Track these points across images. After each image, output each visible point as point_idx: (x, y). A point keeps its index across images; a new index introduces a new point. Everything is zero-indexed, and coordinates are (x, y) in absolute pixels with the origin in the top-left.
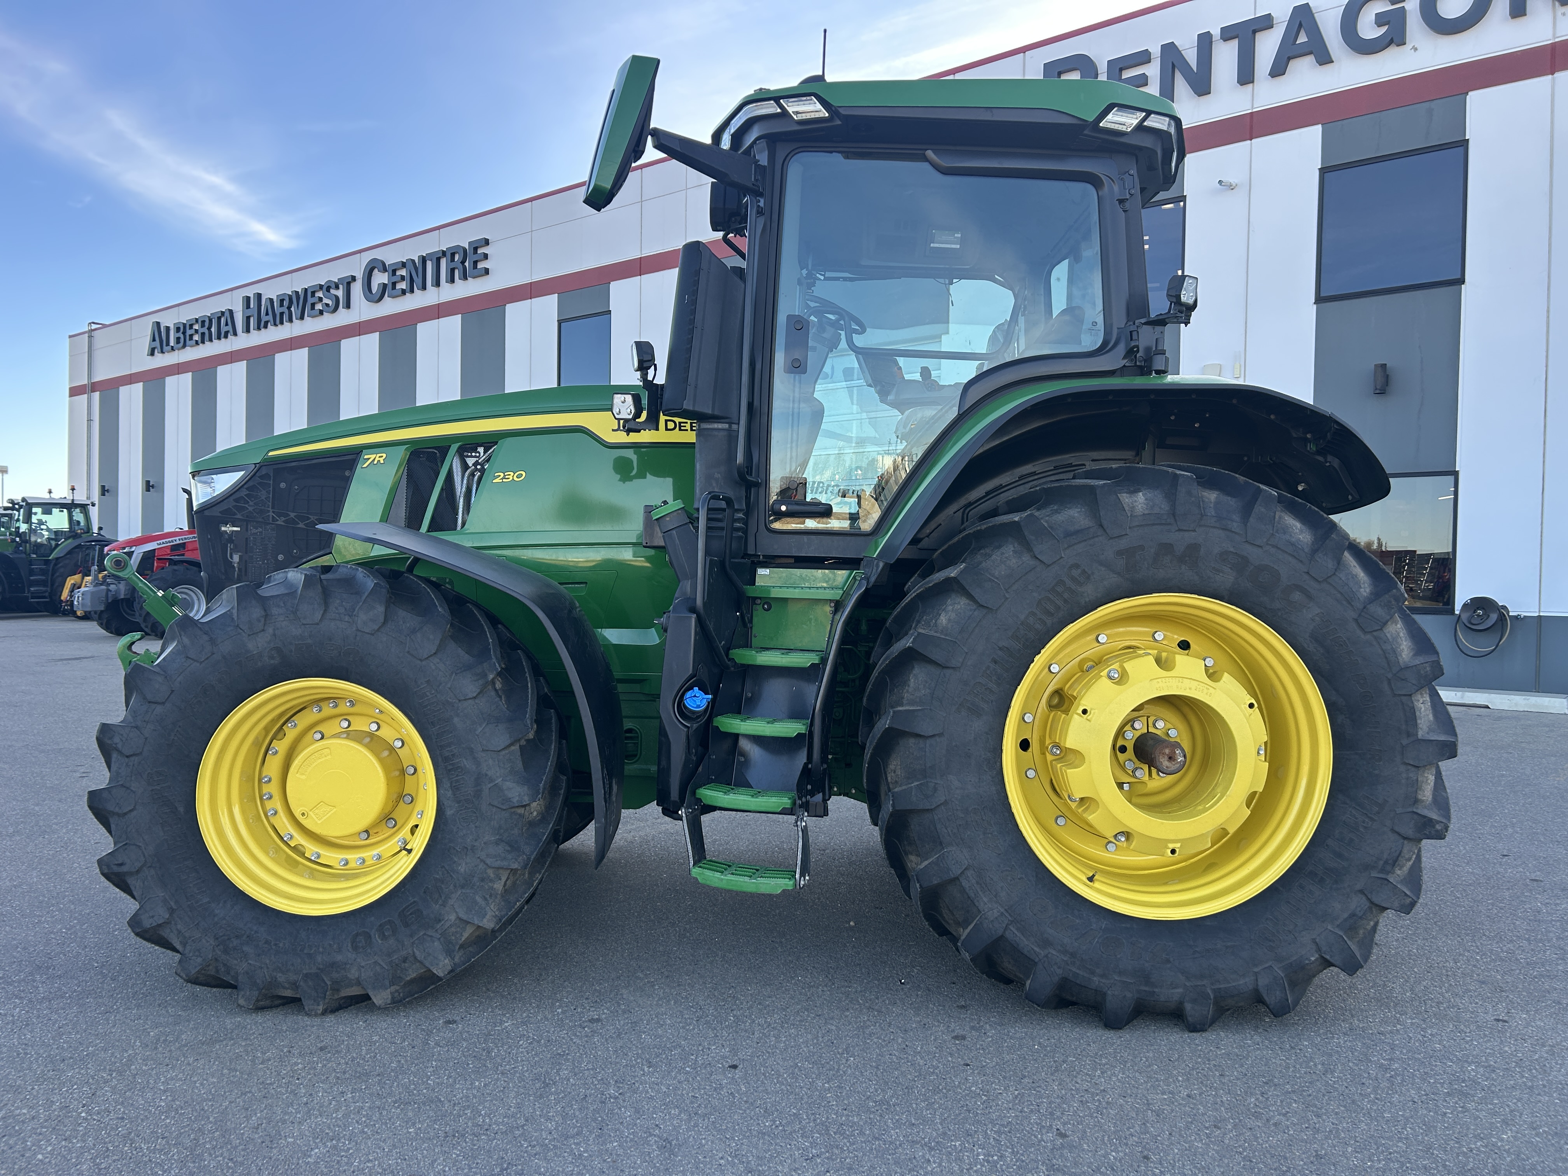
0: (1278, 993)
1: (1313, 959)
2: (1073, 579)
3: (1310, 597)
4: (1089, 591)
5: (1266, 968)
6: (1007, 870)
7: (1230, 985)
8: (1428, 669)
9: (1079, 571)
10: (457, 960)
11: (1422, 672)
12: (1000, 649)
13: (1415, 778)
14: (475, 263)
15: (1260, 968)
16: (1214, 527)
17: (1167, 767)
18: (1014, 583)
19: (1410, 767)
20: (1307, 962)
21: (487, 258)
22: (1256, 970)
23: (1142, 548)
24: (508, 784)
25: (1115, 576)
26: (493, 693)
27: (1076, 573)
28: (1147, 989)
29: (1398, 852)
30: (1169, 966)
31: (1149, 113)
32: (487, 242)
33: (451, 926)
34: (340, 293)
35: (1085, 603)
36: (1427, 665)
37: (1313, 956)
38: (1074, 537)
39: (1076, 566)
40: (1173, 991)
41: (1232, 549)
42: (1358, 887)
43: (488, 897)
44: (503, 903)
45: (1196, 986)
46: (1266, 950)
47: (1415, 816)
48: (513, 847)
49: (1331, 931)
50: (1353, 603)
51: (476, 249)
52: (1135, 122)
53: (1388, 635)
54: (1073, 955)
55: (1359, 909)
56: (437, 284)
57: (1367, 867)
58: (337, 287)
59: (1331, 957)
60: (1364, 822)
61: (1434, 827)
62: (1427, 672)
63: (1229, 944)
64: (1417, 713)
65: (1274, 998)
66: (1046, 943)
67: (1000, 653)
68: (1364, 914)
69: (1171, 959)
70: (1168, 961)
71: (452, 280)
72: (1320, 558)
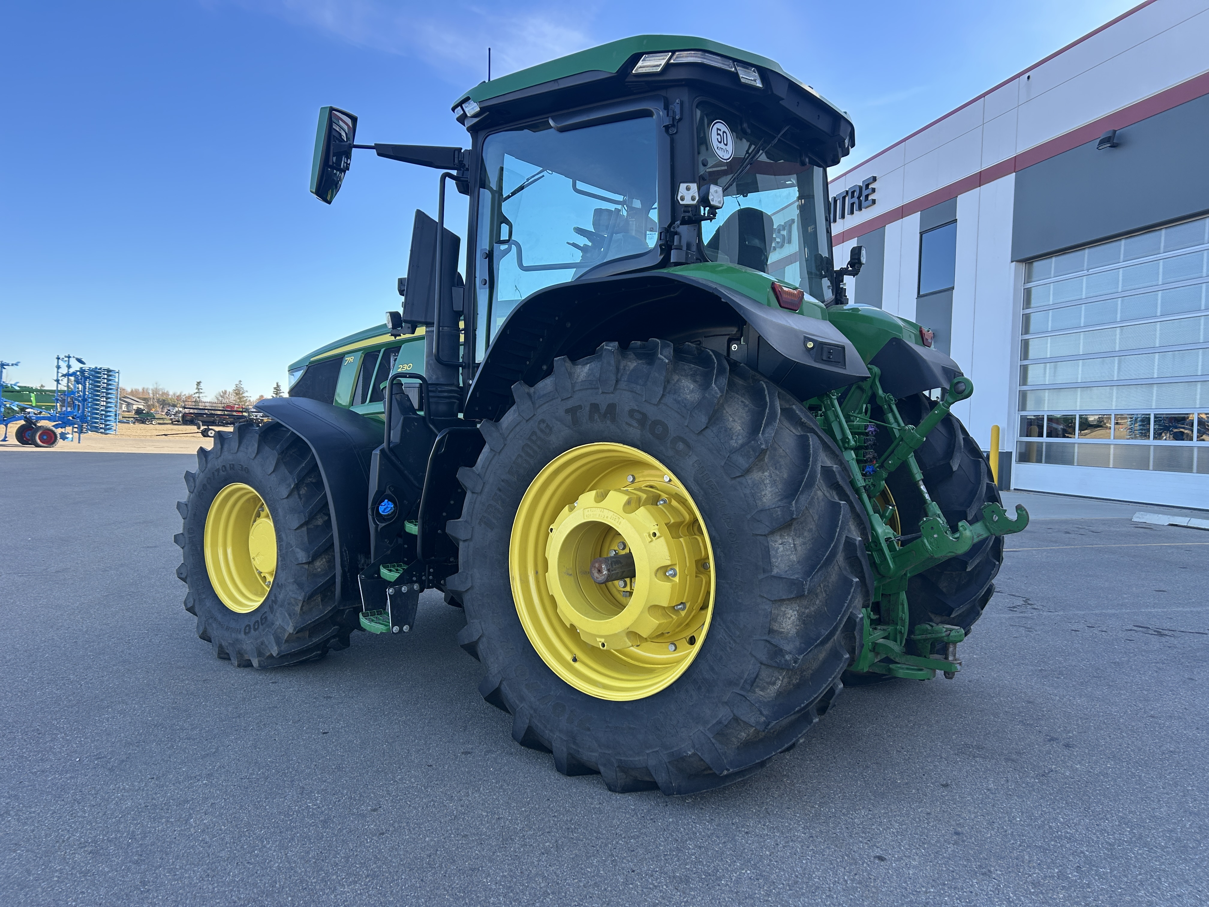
0: (663, 775)
1: (690, 753)
2: (542, 431)
3: (688, 446)
4: (555, 440)
5: (654, 752)
6: (504, 641)
7: (628, 759)
8: (779, 513)
9: (545, 425)
10: (282, 648)
11: (774, 516)
12: (503, 481)
13: (769, 610)
14: (867, 196)
15: (651, 751)
16: (625, 390)
17: (597, 578)
18: (509, 434)
19: (765, 600)
20: (685, 754)
21: (875, 192)
22: (648, 752)
23: (580, 407)
24: (298, 550)
25: (567, 428)
26: (297, 496)
27: (543, 426)
28: (574, 747)
29: (755, 674)
30: (588, 733)
31: (673, 52)
32: (874, 179)
33: (278, 628)
34: (784, 233)
35: (553, 449)
36: (778, 509)
37: (690, 751)
38: (541, 399)
39: (543, 421)
40: (590, 754)
41: (636, 408)
42: (725, 699)
43: (292, 614)
44: (300, 620)
45: (604, 753)
46: (655, 737)
47: (768, 645)
48: (300, 586)
49: (702, 732)
50: (721, 453)
51: (867, 186)
52: (663, 63)
53: (749, 481)
54: (535, 711)
55: (724, 718)
56: (843, 217)
57: (731, 683)
58: (784, 229)
59: (702, 755)
60: (730, 643)
61: (783, 656)
62: (778, 515)
63: (632, 726)
64: (772, 553)
65: (660, 778)
66: (522, 699)
67: (503, 484)
68: (729, 723)
69: (591, 729)
70: (589, 729)
71: (852, 212)
72: (696, 414)
